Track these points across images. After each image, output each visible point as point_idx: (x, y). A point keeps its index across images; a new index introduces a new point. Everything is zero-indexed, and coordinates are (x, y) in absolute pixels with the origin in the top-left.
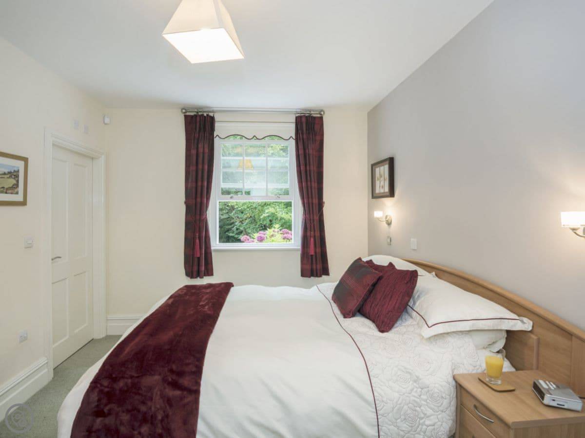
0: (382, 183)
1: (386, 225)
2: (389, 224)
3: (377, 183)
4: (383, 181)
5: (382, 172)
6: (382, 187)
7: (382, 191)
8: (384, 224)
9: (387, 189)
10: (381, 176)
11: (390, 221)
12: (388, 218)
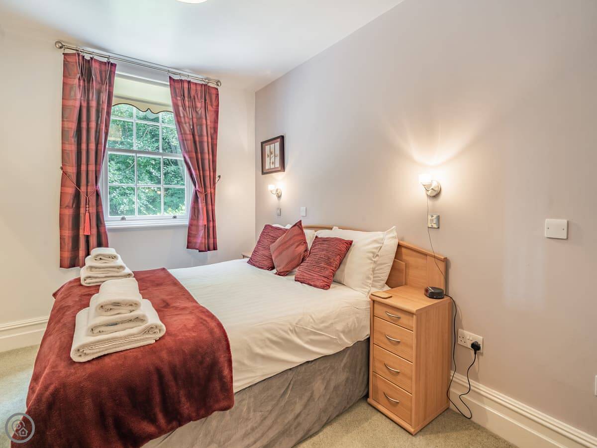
0: (273, 160)
1: (276, 198)
2: (279, 197)
3: (267, 160)
4: (274, 157)
5: (272, 150)
6: (273, 163)
7: (272, 166)
8: (275, 197)
9: (278, 165)
10: (271, 153)
11: (280, 194)
12: (279, 191)
